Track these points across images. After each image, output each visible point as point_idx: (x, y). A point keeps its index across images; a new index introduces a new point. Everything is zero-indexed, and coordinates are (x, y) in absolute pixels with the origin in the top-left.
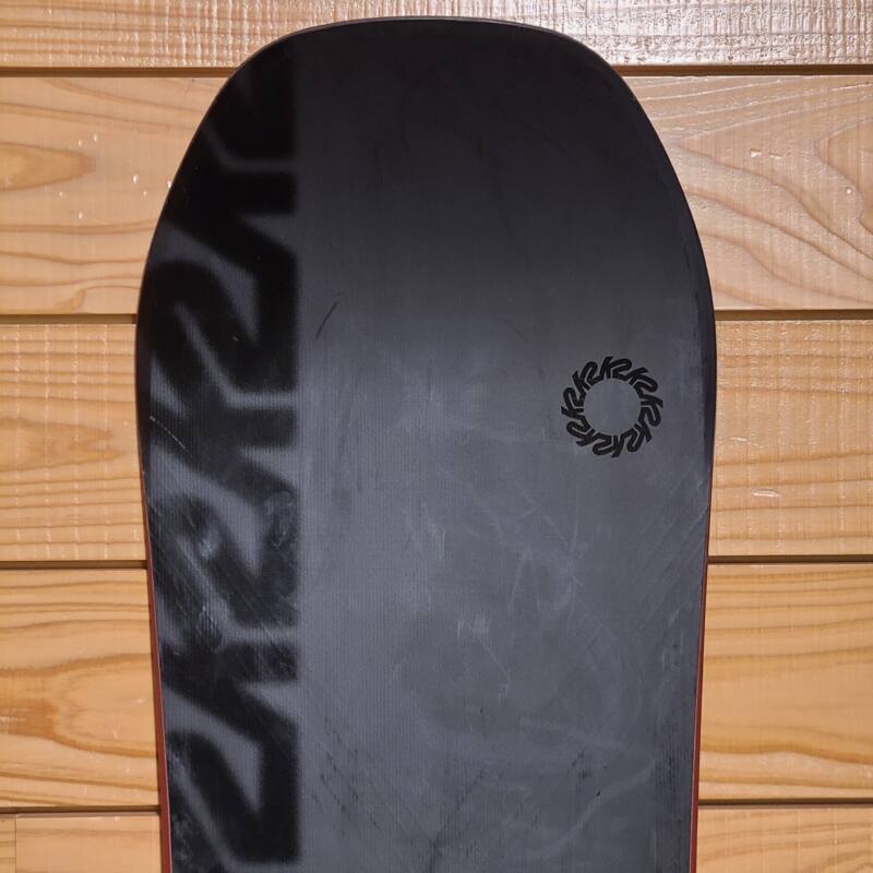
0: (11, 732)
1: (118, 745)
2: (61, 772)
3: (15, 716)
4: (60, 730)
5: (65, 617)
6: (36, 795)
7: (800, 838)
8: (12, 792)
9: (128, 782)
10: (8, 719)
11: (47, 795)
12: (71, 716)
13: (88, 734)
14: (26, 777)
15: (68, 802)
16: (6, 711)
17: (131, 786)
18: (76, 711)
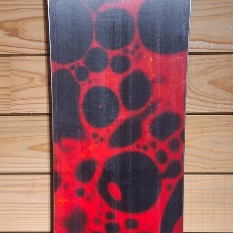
0: (8, 36)
1: (35, 39)
2: (20, 45)
3: (9, 32)
4: (20, 35)
5: (21, 7)
6: (14, 51)
7: (201, 62)
8: (9, 50)
9: (37, 48)
10: (8, 33)
11: (17, 51)
12: (23, 32)
13: (27, 36)
14: (12, 47)
15: (22, 53)
16: (7, 30)
17: (37, 49)
18: (24, 31)
